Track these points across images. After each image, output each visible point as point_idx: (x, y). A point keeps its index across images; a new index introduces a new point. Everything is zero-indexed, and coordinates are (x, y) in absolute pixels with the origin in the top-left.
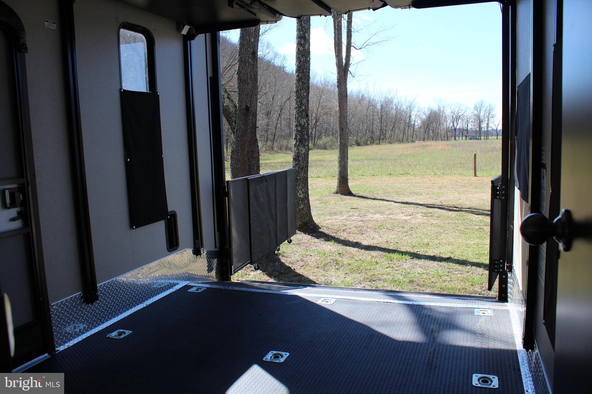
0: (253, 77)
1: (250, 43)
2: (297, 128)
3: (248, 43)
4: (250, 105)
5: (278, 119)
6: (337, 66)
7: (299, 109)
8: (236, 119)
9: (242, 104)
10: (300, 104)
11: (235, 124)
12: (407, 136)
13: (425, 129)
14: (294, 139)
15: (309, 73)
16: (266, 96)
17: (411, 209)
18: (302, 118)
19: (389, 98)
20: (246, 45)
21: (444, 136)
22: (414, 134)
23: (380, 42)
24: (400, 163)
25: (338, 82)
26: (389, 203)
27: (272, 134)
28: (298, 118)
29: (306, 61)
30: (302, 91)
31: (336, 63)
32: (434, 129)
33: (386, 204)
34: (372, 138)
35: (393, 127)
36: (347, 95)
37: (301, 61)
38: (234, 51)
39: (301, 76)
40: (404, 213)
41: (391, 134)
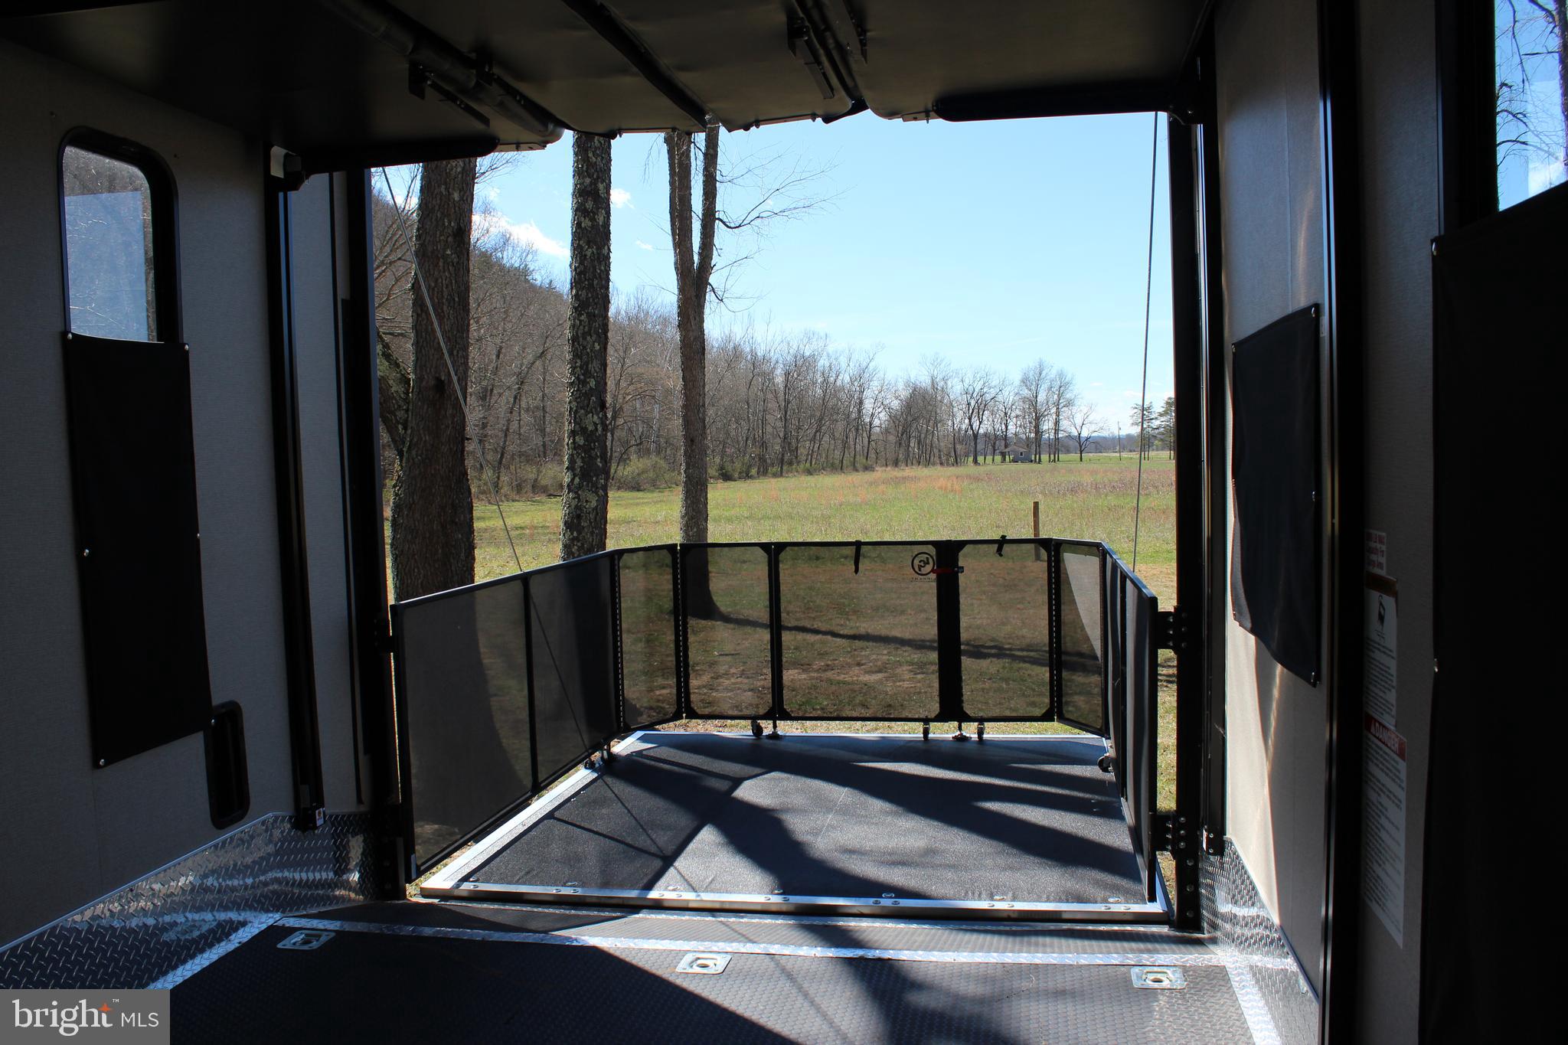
0: (457, 299)
1: (449, 204)
2: (574, 440)
3: (443, 203)
4: (446, 378)
5: (512, 408)
6: (678, 270)
7: (581, 386)
8: (408, 414)
9: (424, 373)
10: (583, 375)
11: (405, 428)
12: (852, 454)
13: (900, 435)
14: (567, 468)
15: (607, 288)
16: (479, 349)
17: (882, 654)
18: (587, 413)
19: (807, 354)
20: (437, 208)
21: (948, 455)
22: (870, 449)
23: (790, 210)
24: (841, 528)
25: (679, 314)
26: (819, 637)
27: (495, 451)
28: (576, 412)
29: (598, 258)
30: (588, 338)
31: (676, 264)
32: (923, 436)
33: (813, 640)
34: (762, 459)
35: (817, 431)
36: (704, 349)
37: (586, 255)
38: (395, 226)
39: (587, 299)
40: (863, 665)
41: (811, 448)
